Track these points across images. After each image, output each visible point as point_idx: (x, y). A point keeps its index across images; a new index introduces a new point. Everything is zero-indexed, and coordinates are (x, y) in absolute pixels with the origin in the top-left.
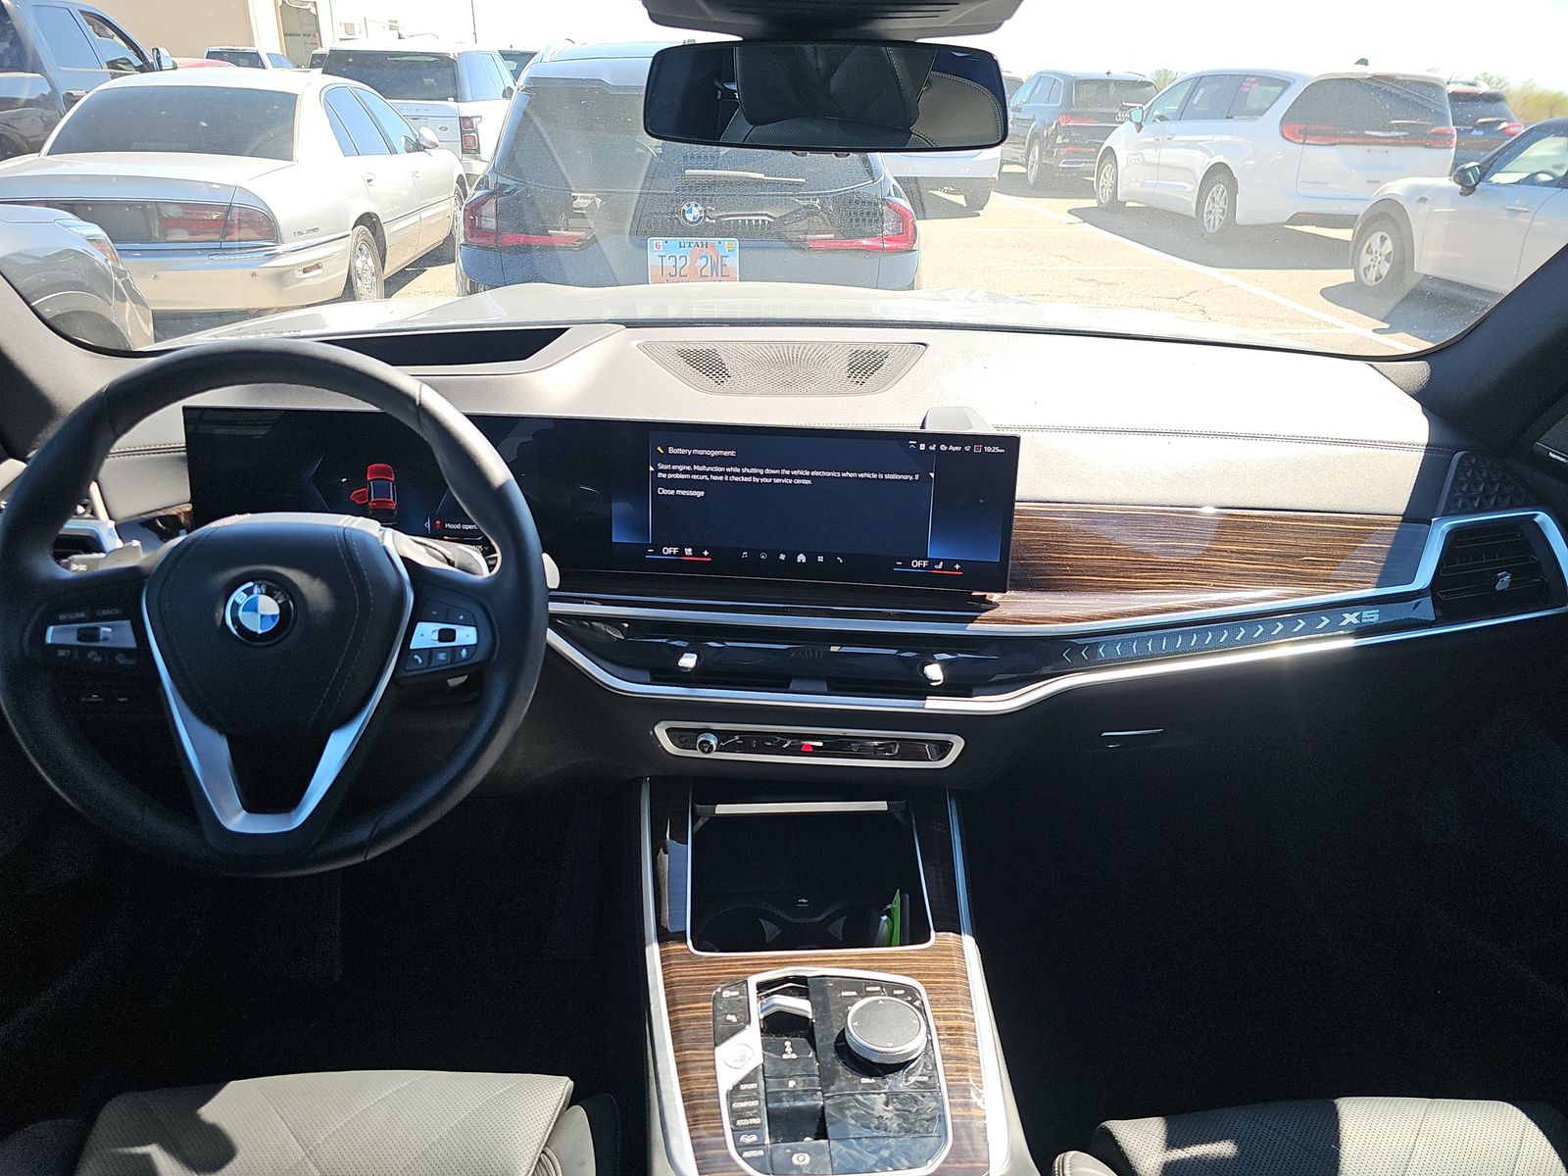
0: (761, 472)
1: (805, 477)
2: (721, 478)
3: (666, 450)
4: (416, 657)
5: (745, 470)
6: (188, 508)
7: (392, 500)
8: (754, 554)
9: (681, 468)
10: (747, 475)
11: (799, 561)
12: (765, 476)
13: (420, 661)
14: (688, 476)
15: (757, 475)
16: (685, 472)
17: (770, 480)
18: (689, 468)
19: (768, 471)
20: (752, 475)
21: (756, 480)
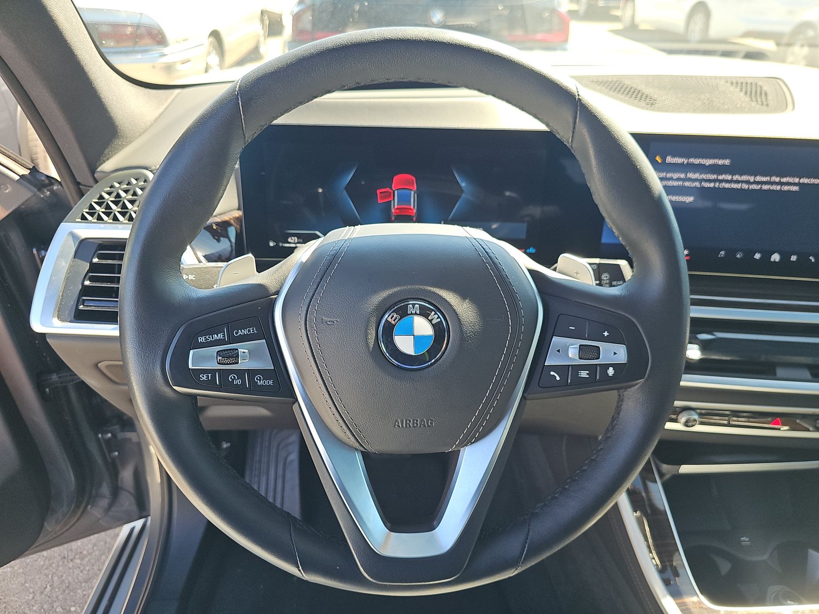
0: (752, 179)
1: (794, 184)
2: (712, 185)
3: (664, 159)
4: (552, 373)
5: (736, 177)
6: (239, 213)
7: (412, 207)
8: (731, 253)
9: (675, 176)
10: (737, 182)
11: (772, 260)
12: (755, 182)
13: (558, 378)
14: (680, 183)
15: (748, 182)
16: (678, 179)
17: (759, 186)
18: (682, 176)
19: (758, 178)
20: (742, 182)
21: (745, 186)
